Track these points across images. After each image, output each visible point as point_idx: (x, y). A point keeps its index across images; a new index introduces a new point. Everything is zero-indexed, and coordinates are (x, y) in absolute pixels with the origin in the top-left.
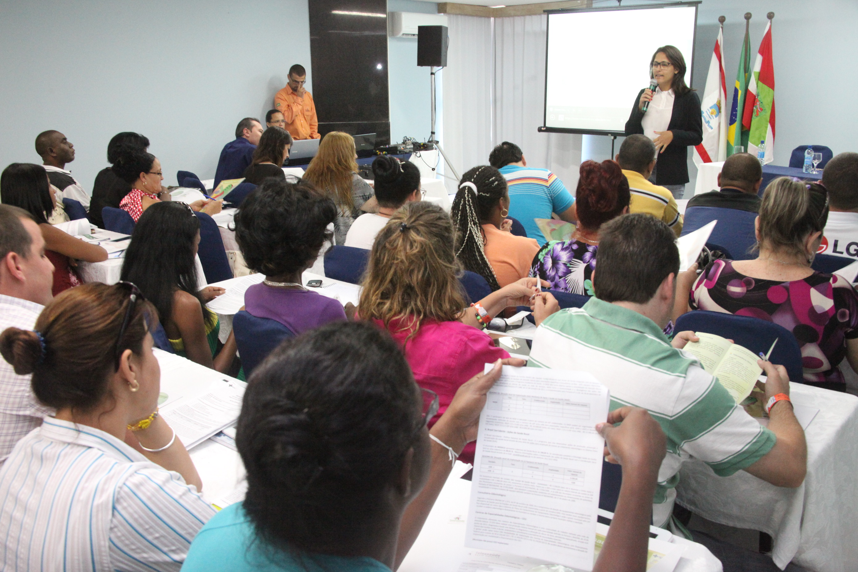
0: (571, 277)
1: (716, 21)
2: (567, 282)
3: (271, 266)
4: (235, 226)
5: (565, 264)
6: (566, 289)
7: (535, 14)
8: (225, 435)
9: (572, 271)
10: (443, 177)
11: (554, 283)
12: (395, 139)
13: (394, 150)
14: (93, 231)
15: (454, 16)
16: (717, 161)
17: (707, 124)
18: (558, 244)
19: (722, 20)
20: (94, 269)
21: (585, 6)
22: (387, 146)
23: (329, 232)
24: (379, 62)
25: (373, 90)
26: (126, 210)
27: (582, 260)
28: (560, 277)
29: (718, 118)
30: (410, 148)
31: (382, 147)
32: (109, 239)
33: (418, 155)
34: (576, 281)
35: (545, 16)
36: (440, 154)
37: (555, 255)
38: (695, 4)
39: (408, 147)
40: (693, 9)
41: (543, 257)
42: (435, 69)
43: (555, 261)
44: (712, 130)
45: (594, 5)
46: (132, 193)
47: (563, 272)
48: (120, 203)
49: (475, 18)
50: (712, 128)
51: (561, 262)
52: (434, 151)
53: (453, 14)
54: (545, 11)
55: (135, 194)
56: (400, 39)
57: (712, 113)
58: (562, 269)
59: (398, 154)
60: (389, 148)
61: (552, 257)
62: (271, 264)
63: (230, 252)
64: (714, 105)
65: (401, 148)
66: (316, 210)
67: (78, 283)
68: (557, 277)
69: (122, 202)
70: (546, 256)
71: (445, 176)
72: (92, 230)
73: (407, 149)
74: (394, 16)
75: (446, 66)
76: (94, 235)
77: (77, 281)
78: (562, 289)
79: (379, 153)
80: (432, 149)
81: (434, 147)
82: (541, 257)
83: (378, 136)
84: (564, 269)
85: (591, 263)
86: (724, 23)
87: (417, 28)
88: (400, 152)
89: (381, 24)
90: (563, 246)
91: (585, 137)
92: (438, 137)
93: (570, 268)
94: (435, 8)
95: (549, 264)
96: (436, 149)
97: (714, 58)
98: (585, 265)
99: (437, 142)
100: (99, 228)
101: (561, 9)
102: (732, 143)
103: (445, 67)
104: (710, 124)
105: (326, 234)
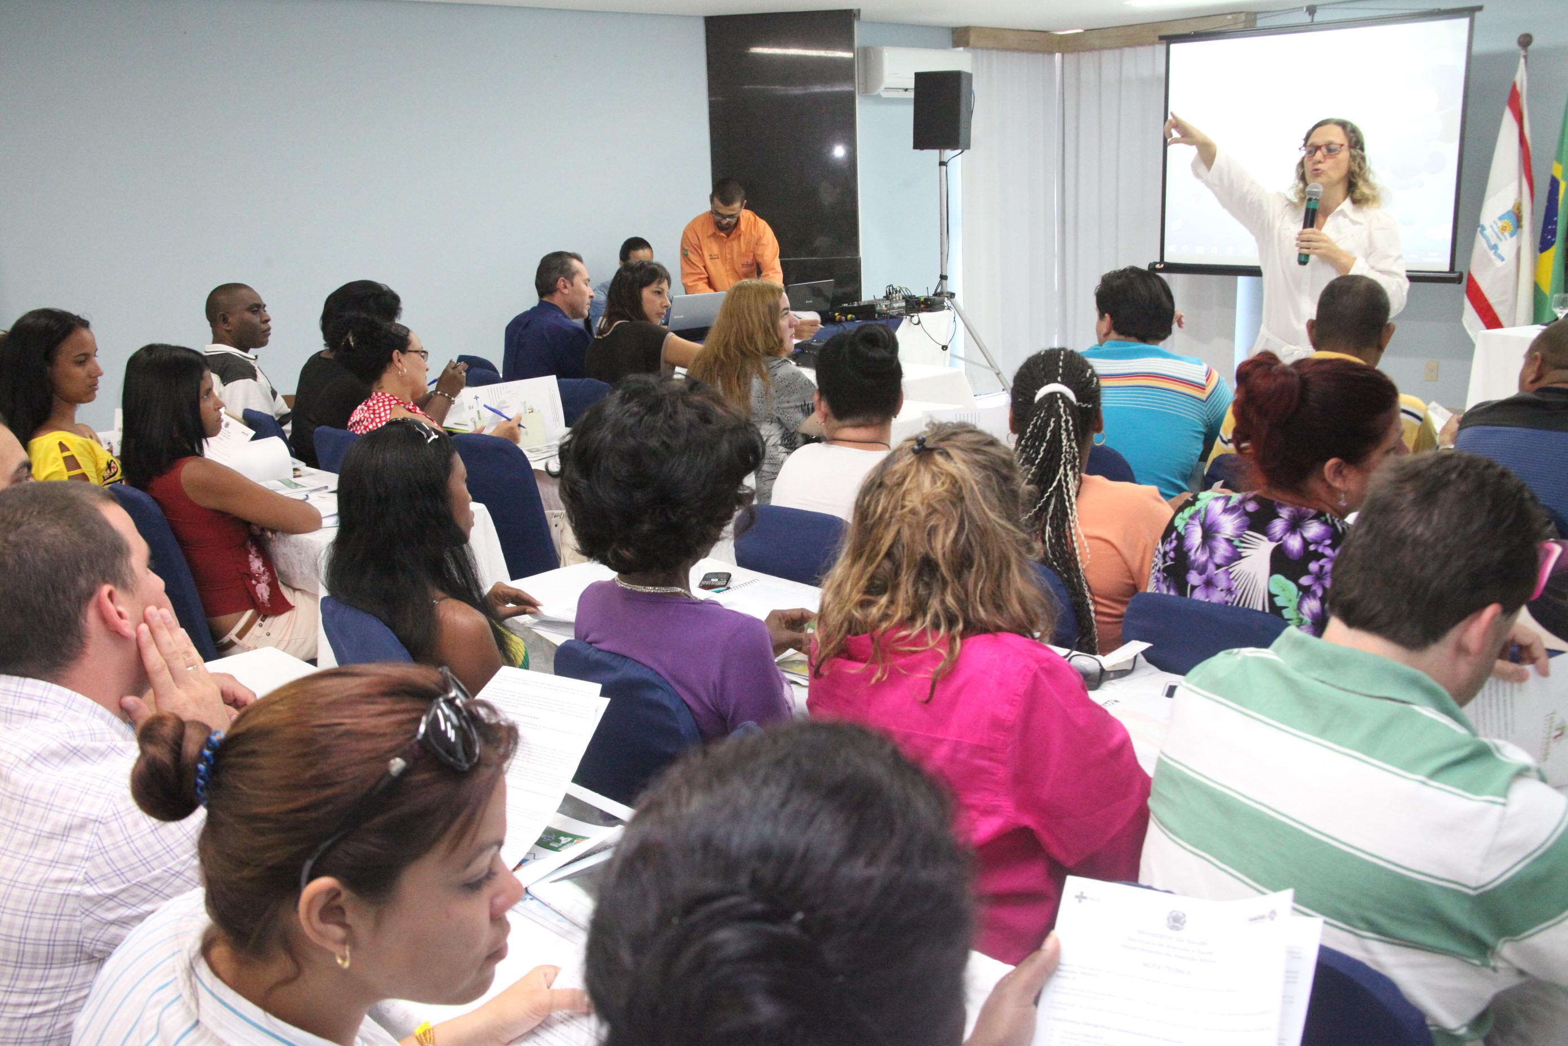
0: (1240, 567)
1: (1513, 45)
2: (1232, 576)
3: (626, 554)
4: (559, 466)
5: (1229, 541)
6: (1229, 591)
7: (1142, 44)
8: (533, 898)
9: (1243, 555)
10: (963, 363)
11: (1204, 577)
12: (871, 290)
13: (869, 311)
14: (297, 473)
15: (985, 52)
16: (1514, 325)
17: (1493, 251)
18: (1217, 499)
19: (1525, 41)
20: (296, 546)
21: (1241, 26)
22: (856, 304)
23: (747, 492)
24: (840, 141)
25: (828, 195)
26: (359, 432)
27: (1265, 533)
28: (1218, 567)
29: (1515, 237)
30: (899, 308)
31: (845, 305)
32: (326, 487)
33: (915, 320)
34: (1252, 576)
35: (1161, 48)
36: (958, 318)
37: (1208, 522)
38: (1470, 12)
39: (896, 305)
40: (1464, 23)
41: (1184, 523)
42: (948, 154)
43: (1209, 532)
44: (1504, 263)
45: (1260, 24)
46: (373, 400)
47: (1225, 557)
48: (348, 419)
49: (1025, 55)
50: (1503, 260)
51: (1220, 537)
52: (945, 312)
53: (982, 48)
54: (1162, 38)
55: (378, 402)
56: (879, 100)
57: (1504, 229)
58: (1222, 549)
59: (876, 319)
60: (859, 307)
61: (1203, 525)
62: (628, 550)
63: (553, 514)
64: (1508, 212)
65: (883, 307)
66: (725, 447)
67: (264, 572)
68: (1211, 567)
69: (352, 418)
70: (1191, 521)
71: (965, 360)
72: (295, 470)
73: (893, 308)
74: (866, 53)
75: (968, 147)
76: (298, 480)
77: (262, 569)
78: (1222, 590)
79: (838, 318)
80: (942, 308)
81: (945, 304)
82: (1179, 523)
83: (838, 284)
84: (1225, 550)
85: (1285, 542)
86: (1530, 48)
87: (913, 76)
88: (880, 314)
89: (844, 71)
90: (1227, 504)
91: (1242, 281)
92: (954, 284)
93: (1239, 550)
94: (947, 38)
95: (1196, 537)
96: (948, 309)
97: (1508, 120)
98: (1274, 545)
99: (952, 295)
100: (308, 465)
101: (1195, 32)
102: (1547, 287)
103: (966, 151)
104: (1499, 252)
105: (740, 494)
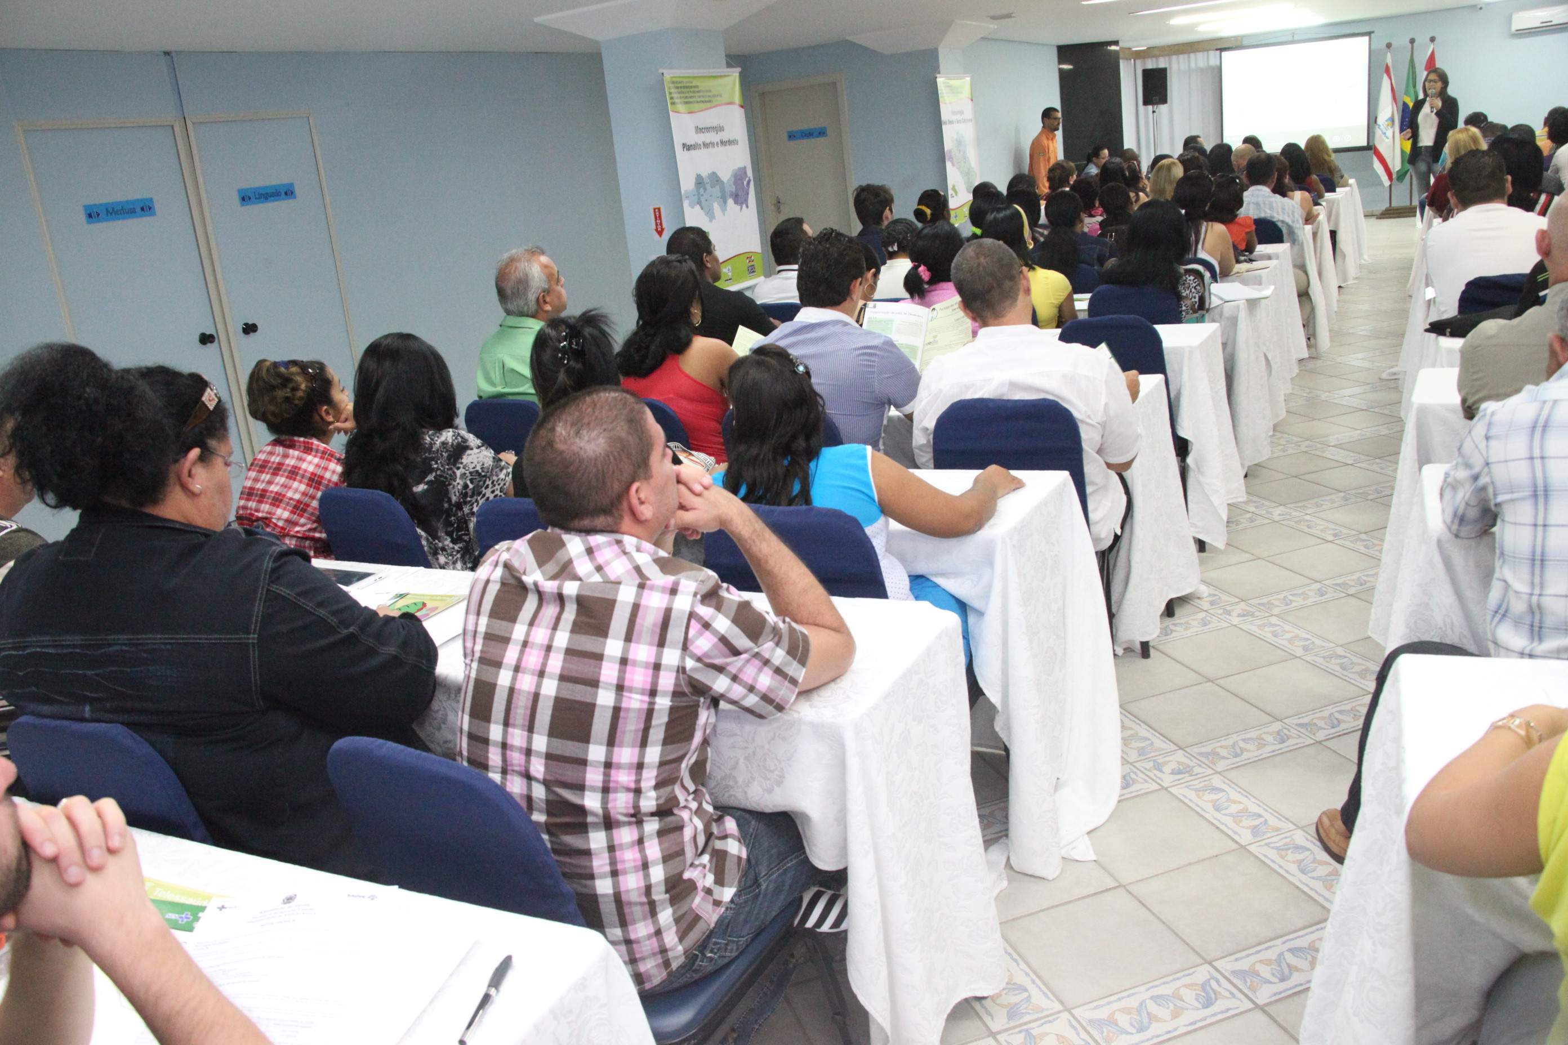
1: (1386, 47)
17: (1384, 135)
19: (1389, 46)
29: (1392, 128)
35: (1218, 54)
38: (1369, 34)
40: (1367, 38)
44: (1389, 140)
54: (1218, 49)
57: (1387, 124)
64: (1389, 118)
86: (1391, 48)
97: (1385, 76)
104: (1386, 135)
